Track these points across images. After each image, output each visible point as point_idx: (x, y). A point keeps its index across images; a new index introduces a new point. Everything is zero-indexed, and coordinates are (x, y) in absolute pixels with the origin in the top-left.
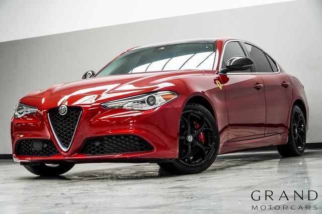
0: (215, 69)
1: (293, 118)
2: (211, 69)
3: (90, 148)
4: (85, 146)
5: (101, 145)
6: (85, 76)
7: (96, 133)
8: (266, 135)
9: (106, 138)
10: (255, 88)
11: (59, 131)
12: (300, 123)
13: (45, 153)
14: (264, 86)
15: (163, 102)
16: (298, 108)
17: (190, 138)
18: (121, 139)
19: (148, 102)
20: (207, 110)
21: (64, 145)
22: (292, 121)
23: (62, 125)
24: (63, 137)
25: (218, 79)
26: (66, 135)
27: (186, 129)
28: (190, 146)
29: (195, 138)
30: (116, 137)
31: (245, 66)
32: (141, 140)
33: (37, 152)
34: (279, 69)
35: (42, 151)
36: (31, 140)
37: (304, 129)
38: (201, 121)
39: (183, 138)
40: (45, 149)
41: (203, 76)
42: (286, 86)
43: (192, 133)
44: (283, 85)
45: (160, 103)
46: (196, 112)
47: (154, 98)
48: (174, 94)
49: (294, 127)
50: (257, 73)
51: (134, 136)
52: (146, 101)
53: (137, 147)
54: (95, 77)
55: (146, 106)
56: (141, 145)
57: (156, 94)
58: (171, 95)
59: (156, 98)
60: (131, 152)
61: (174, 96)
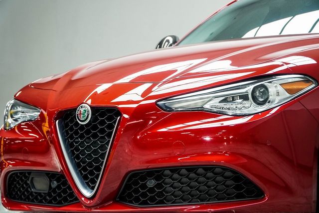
3: (137, 191)
4: (128, 187)
5: (159, 186)
6: (160, 45)
7: (148, 162)
9: (167, 172)
11: (78, 157)
13: (55, 199)
15: (285, 97)
18: (198, 175)
19: (255, 99)
21: (87, 183)
23: (82, 144)
24: (85, 169)
26: (90, 165)
30: (187, 169)
32: (237, 177)
33: (41, 196)
35: (49, 194)
36: (30, 172)
40: (54, 191)
45: (277, 99)
47: (266, 89)
48: (307, 81)
51: (225, 169)
52: (250, 96)
53: (231, 190)
54: (177, 45)
55: (249, 105)
56: (237, 188)
57: (270, 82)
58: (303, 83)
59: (270, 90)
60: (218, 200)
61: (310, 84)
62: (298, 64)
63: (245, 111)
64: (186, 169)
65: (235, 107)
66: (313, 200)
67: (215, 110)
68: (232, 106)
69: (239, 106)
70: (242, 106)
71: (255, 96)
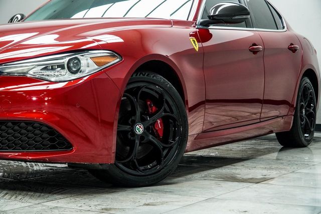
0: (191, 19)
1: (300, 94)
2: (186, 19)
6: (11, 20)
8: (261, 120)
10: (250, 50)
12: (309, 101)
14: (264, 49)
15: (94, 68)
16: (308, 81)
17: (139, 129)
19: (69, 68)
20: (169, 84)
22: (300, 99)
25: (194, 35)
27: (133, 112)
28: (137, 142)
29: (147, 129)
31: (236, 17)
32: (52, 132)
34: (285, 25)
37: (315, 110)
38: (159, 102)
39: (127, 128)
41: (171, 28)
42: (294, 50)
43: (143, 120)
44: (290, 49)
45: (87, 70)
46: (152, 87)
47: (79, 61)
48: (113, 56)
49: (302, 107)
50: (255, 29)
51: (42, 124)
52: (66, 66)
53: (46, 142)
54: (23, 21)
55: (65, 73)
56: (52, 140)
57: (83, 56)
58: (110, 57)
59: (82, 62)
60: (36, 149)
61: (115, 58)
62: (109, 42)
63: (62, 78)
64: (12, 123)
65: (53, 75)
66: (113, 151)
67: (37, 76)
68: (50, 73)
69: (56, 74)
70: (59, 73)
71: (70, 67)
